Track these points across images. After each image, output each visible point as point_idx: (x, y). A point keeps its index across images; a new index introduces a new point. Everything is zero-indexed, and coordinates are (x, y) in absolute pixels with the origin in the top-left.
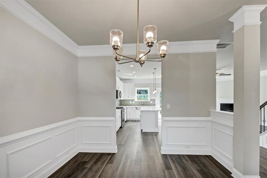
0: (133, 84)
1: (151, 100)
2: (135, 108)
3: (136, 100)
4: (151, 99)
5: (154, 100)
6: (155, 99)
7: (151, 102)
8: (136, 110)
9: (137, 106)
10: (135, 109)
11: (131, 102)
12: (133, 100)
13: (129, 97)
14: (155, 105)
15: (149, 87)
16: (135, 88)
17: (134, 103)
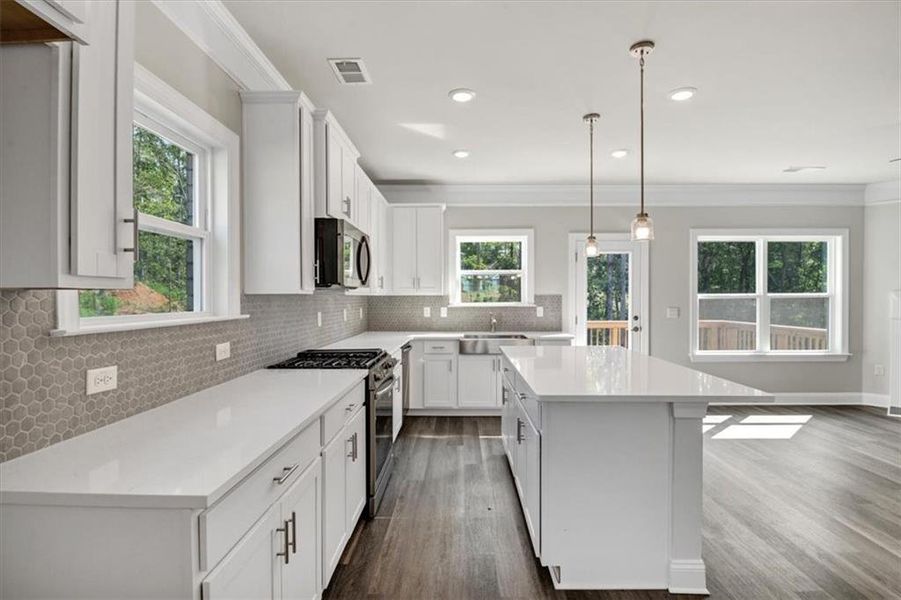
0: (444, 207)
1: (539, 299)
2: (452, 343)
3: (456, 300)
4: (537, 297)
5: (556, 301)
6: (559, 298)
7: (540, 312)
8: (461, 357)
9: (460, 335)
10: (453, 349)
11: (427, 312)
12: (441, 300)
13: (416, 282)
14: (559, 329)
15: (531, 227)
16: (451, 232)
17: (444, 318)
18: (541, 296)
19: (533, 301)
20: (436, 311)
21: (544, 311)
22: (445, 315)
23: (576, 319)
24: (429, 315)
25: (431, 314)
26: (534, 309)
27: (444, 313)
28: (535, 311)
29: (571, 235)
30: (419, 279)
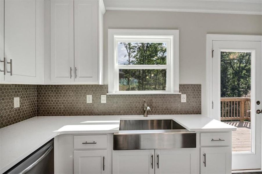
1: (183, 88)
3: (115, 89)
5: (197, 89)
6: (199, 86)
7: (184, 98)
11: (89, 99)
12: (102, 89)
13: (73, 72)
15: (176, 29)
16: (110, 31)
17: (104, 104)
18: (184, 85)
19: (178, 89)
20: (96, 98)
21: (187, 97)
22: (105, 102)
23: (213, 103)
24: (91, 102)
25: (93, 100)
26: (179, 96)
27: (104, 99)
28: (181, 96)
29: (208, 36)
30: (76, 69)
